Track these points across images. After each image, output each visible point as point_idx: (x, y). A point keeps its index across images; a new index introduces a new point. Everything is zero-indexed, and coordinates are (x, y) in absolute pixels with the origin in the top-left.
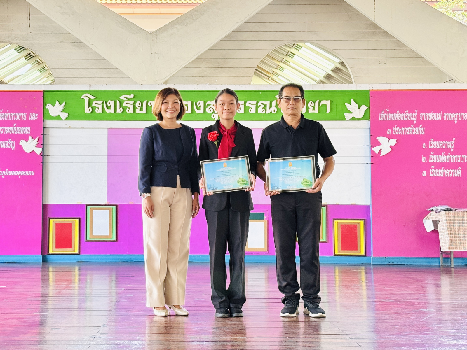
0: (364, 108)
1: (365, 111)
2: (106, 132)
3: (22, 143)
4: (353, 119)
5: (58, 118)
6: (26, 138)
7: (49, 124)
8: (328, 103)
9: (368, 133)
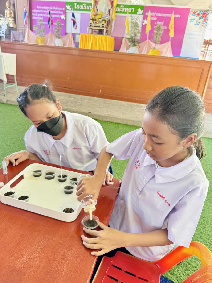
0: (142, 11)
1: (143, 12)
2: (80, 14)
3: (61, 16)
4: (139, 14)
5: (69, 10)
6: (61, 14)
7: (67, 11)
8: (133, 9)
9: (142, 18)
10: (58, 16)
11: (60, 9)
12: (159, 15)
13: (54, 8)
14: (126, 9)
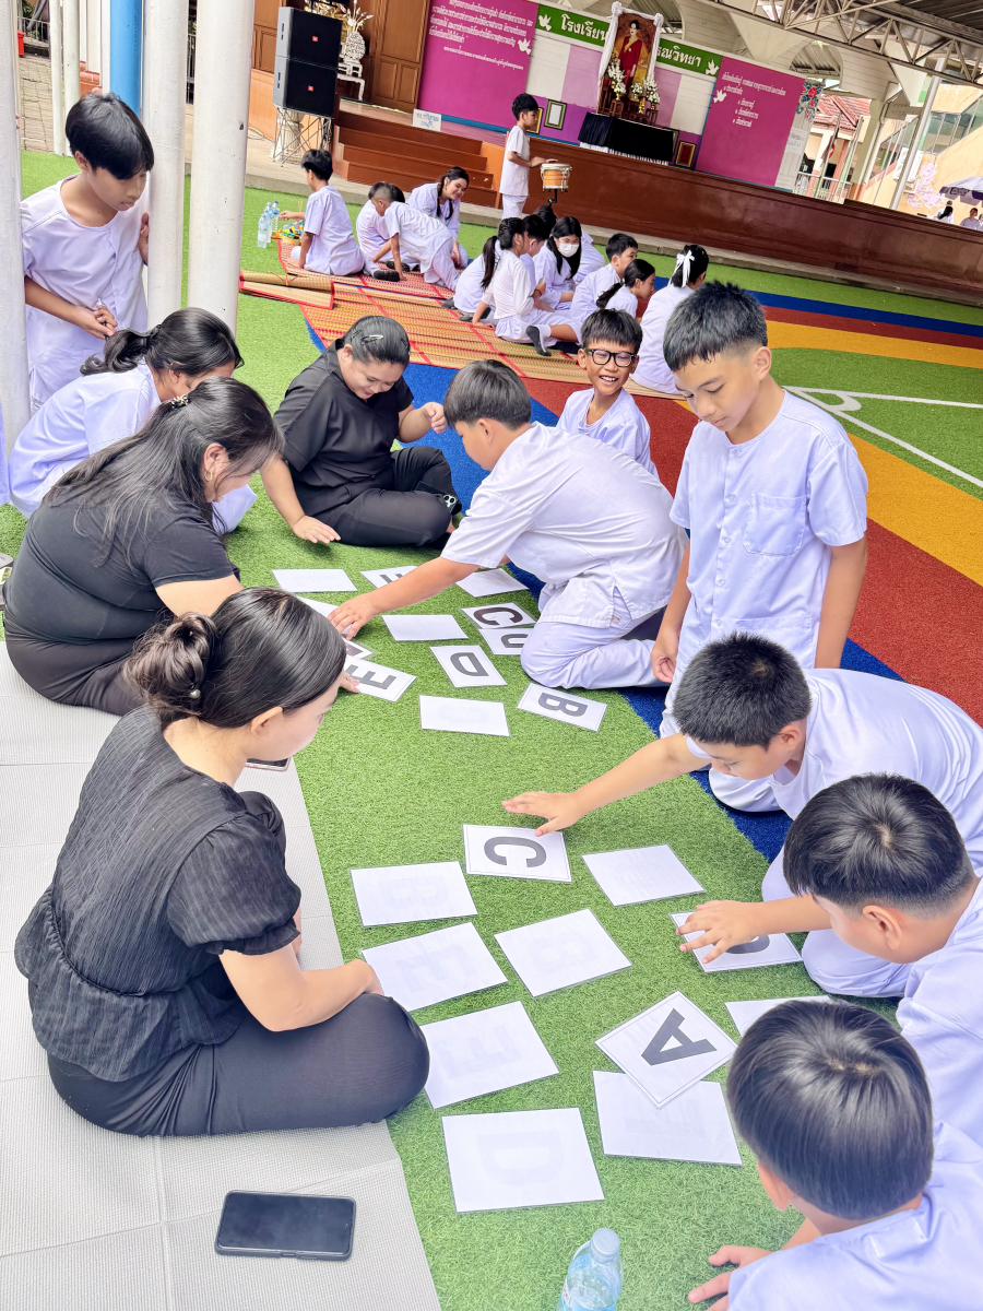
0: (717, 68)
1: (717, 71)
2: (570, 47)
3: (520, 42)
4: (709, 75)
5: (544, 29)
6: (522, 39)
8: (699, 59)
9: (712, 85)
10: (510, 41)
11: (521, 21)
12: (748, 83)
13: (503, 15)
14: (683, 58)
